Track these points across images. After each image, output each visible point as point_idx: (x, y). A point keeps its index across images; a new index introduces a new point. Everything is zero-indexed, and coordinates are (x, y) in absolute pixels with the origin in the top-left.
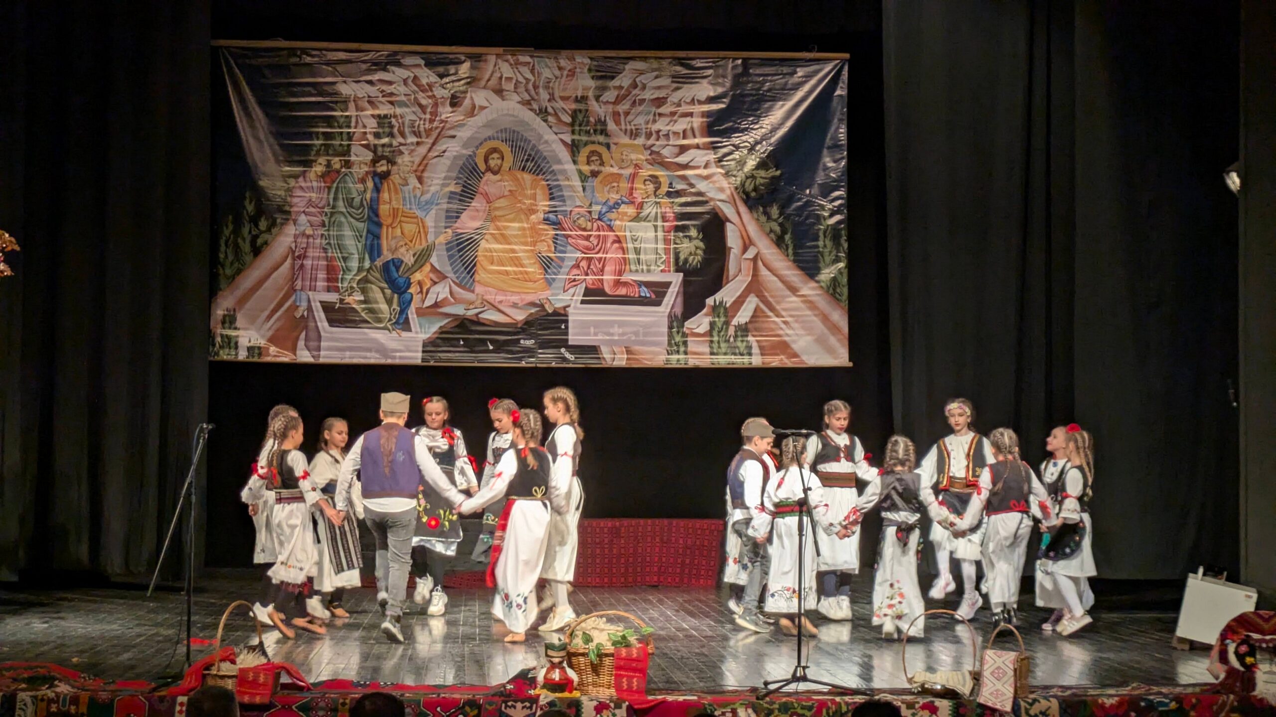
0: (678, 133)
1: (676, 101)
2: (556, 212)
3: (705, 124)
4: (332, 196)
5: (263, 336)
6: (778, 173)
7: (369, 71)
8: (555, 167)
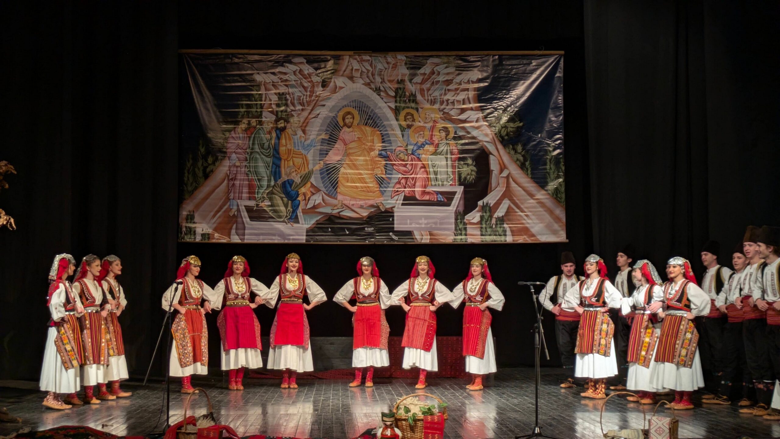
0: (460, 101)
1: (458, 81)
2: (386, 150)
3: (477, 95)
4: (251, 142)
5: (210, 227)
6: (521, 124)
7: (273, 67)
8: (385, 123)
